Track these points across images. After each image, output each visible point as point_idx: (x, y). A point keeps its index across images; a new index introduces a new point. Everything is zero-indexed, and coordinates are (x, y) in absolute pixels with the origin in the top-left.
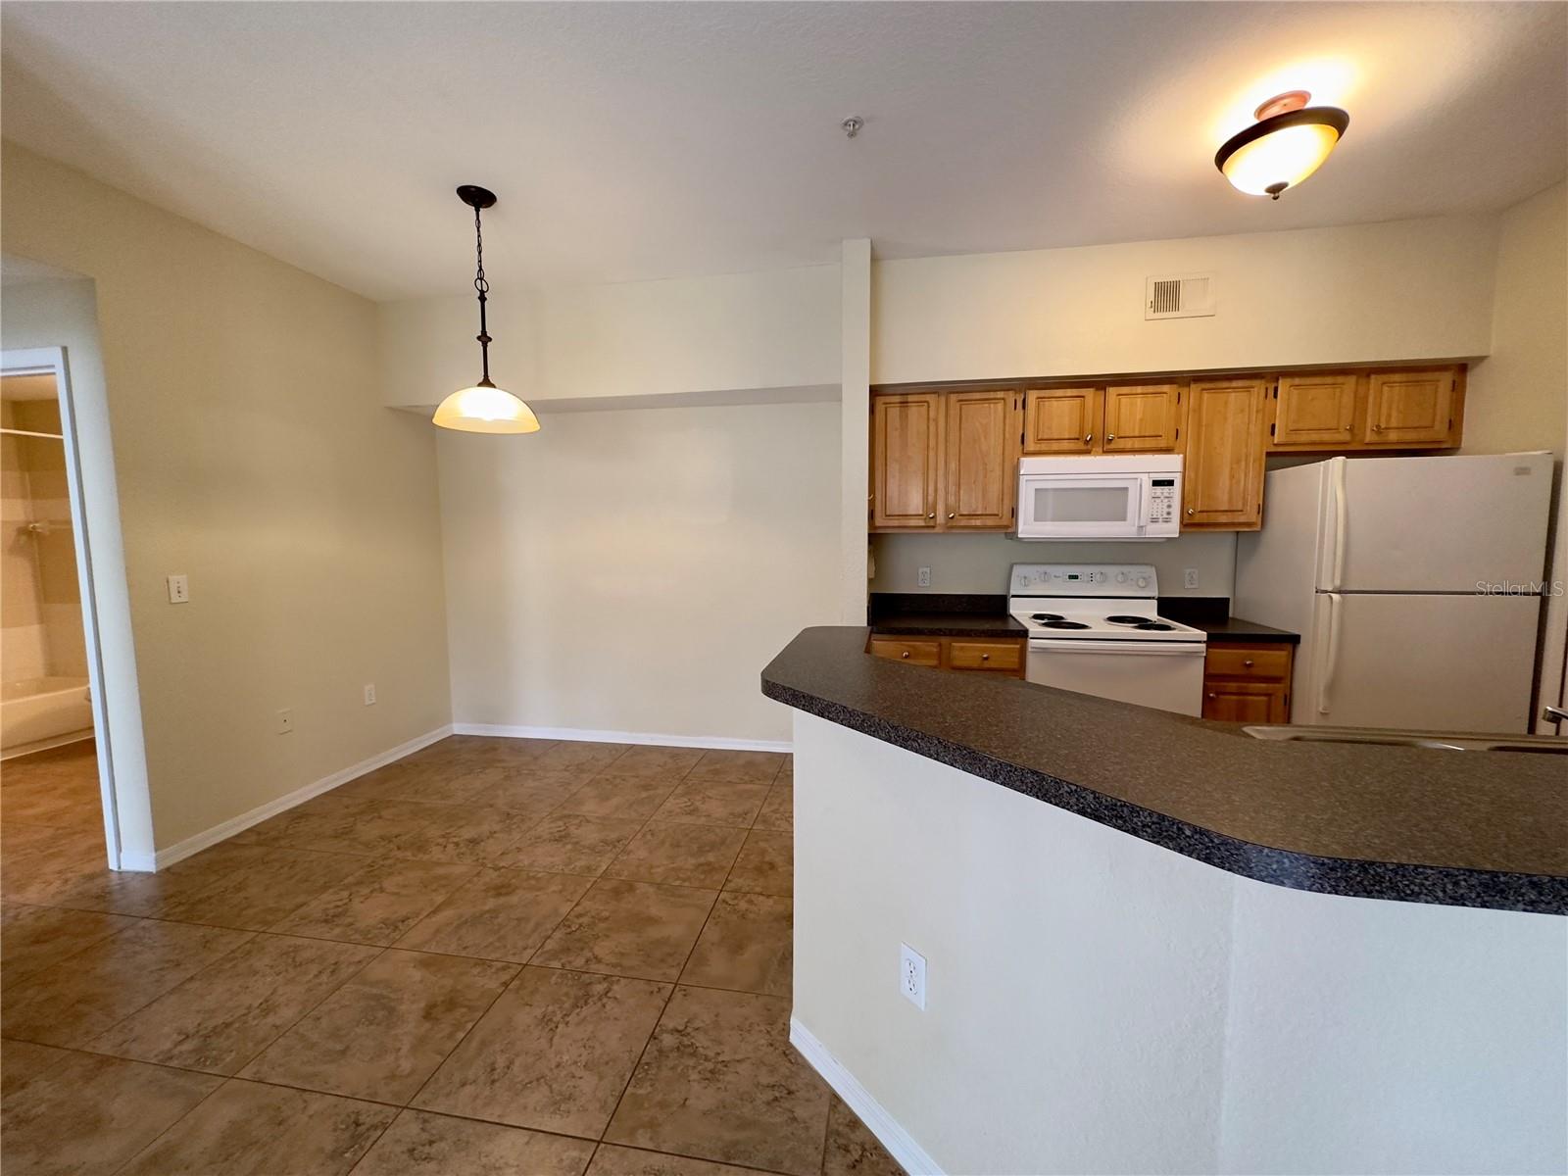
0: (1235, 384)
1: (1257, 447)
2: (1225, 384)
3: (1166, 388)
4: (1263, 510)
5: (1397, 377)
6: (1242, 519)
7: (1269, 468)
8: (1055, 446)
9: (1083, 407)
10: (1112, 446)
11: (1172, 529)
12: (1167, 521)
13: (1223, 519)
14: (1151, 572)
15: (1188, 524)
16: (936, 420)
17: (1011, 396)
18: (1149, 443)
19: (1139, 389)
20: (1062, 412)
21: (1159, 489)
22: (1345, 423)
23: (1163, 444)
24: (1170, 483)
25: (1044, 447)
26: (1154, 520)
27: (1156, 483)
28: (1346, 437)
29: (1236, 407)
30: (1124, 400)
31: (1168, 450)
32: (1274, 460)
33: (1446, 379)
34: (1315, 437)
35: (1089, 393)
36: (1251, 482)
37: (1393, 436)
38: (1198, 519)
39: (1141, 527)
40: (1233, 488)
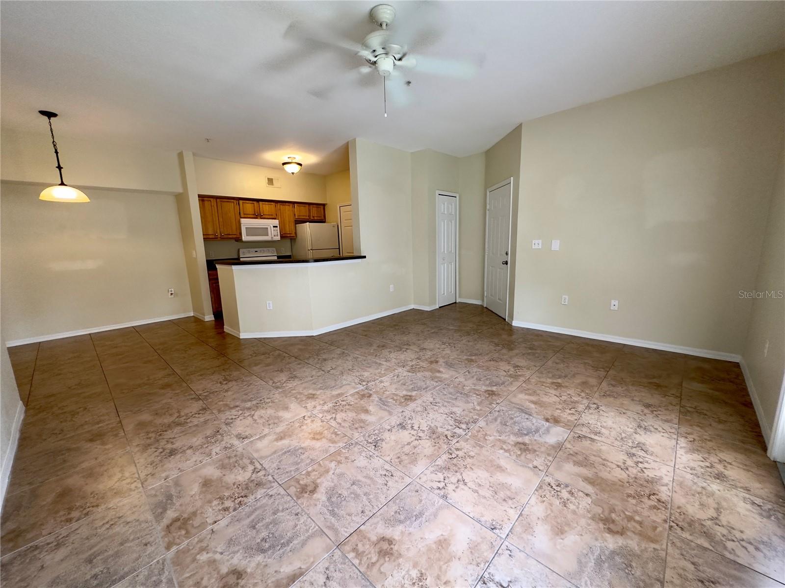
0: (287, 204)
1: (292, 220)
2: (284, 204)
3: (272, 203)
4: (296, 233)
5: (315, 206)
6: (292, 235)
7: (296, 224)
8: (249, 216)
9: (254, 206)
10: (263, 217)
11: (278, 238)
12: (277, 236)
13: (289, 235)
14: (274, 249)
15: (282, 237)
16: (214, 206)
17: (235, 201)
18: (271, 217)
19: (267, 203)
20: (249, 208)
21: (275, 228)
22: (308, 215)
23: (273, 217)
24: (277, 227)
25: (246, 216)
26: (275, 236)
27: (274, 227)
28: (308, 218)
29: (287, 209)
30: (264, 205)
31: (275, 219)
32: (297, 222)
33: (322, 207)
34: (303, 217)
35: (255, 203)
36: (293, 228)
37: (316, 218)
38: (283, 235)
39: (272, 238)
40: (289, 228)
